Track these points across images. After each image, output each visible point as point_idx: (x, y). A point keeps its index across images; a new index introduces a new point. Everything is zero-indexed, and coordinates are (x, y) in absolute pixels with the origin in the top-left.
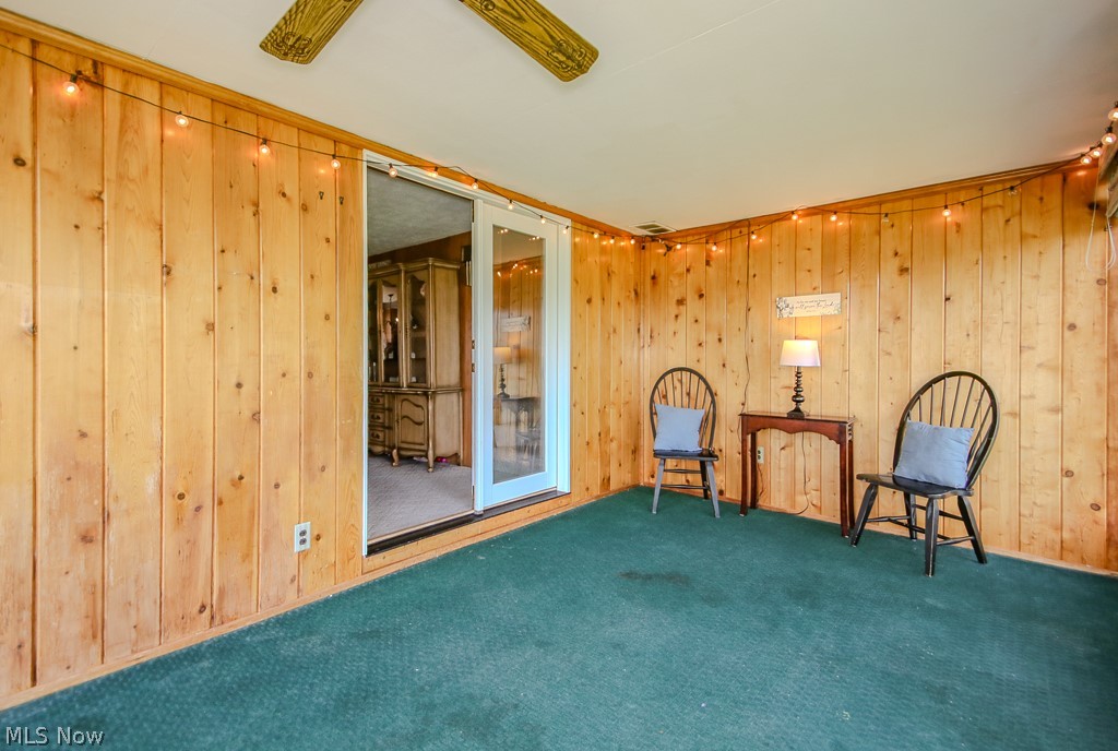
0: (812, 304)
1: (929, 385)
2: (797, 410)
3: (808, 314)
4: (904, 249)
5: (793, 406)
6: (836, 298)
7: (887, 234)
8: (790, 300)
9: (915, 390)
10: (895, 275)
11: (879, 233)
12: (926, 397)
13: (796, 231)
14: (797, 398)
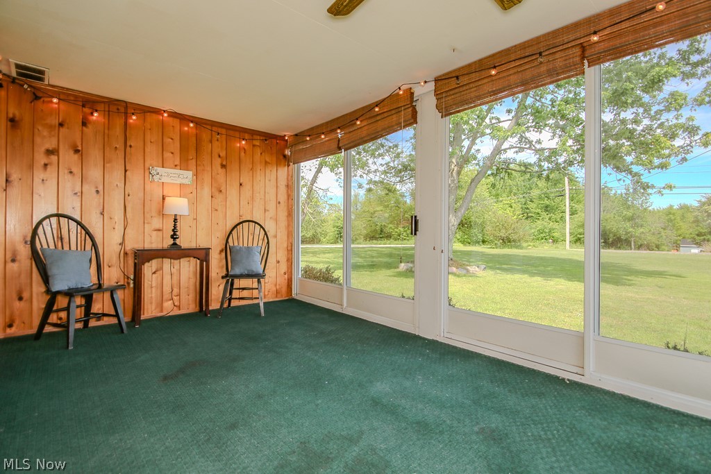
0: (174, 175)
1: (236, 226)
2: (175, 244)
3: (172, 182)
4: (223, 154)
5: (171, 241)
6: (189, 174)
7: (216, 144)
8: (160, 170)
9: (229, 227)
10: (219, 167)
11: (211, 142)
12: (234, 232)
13: (163, 125)
14: (174, 237)
